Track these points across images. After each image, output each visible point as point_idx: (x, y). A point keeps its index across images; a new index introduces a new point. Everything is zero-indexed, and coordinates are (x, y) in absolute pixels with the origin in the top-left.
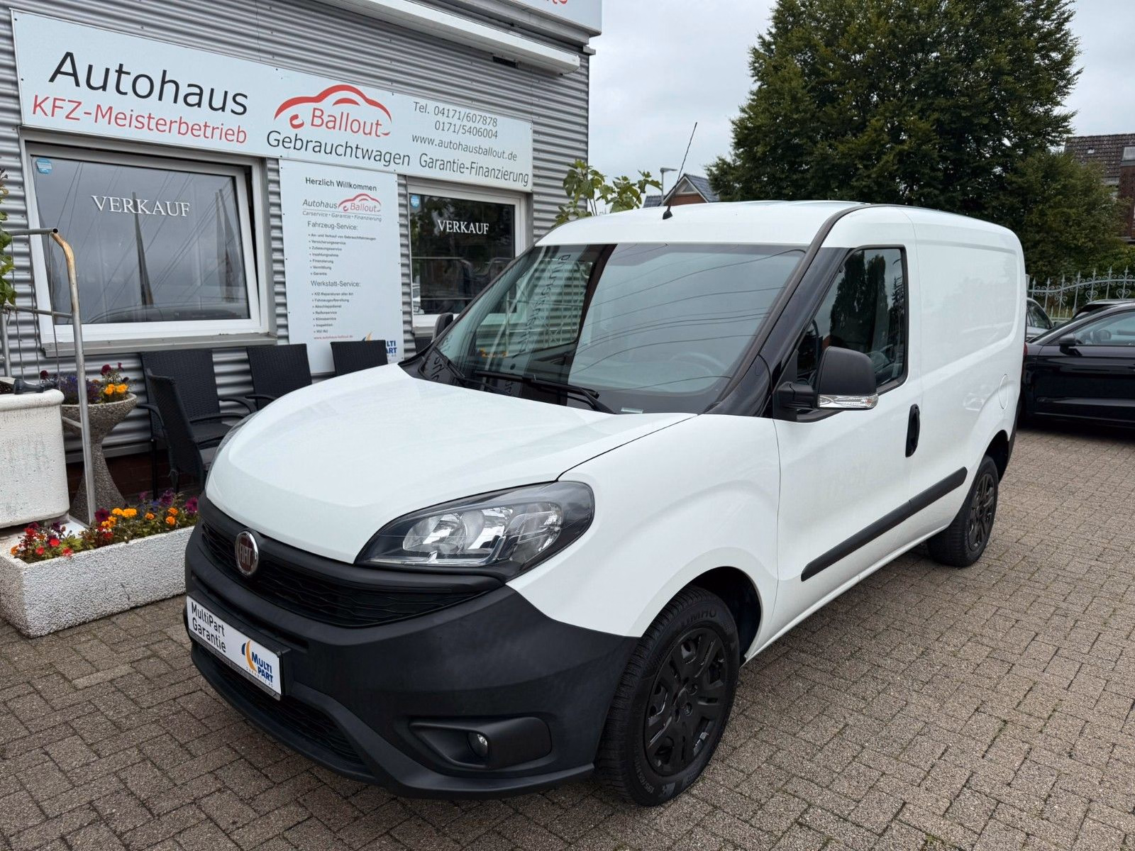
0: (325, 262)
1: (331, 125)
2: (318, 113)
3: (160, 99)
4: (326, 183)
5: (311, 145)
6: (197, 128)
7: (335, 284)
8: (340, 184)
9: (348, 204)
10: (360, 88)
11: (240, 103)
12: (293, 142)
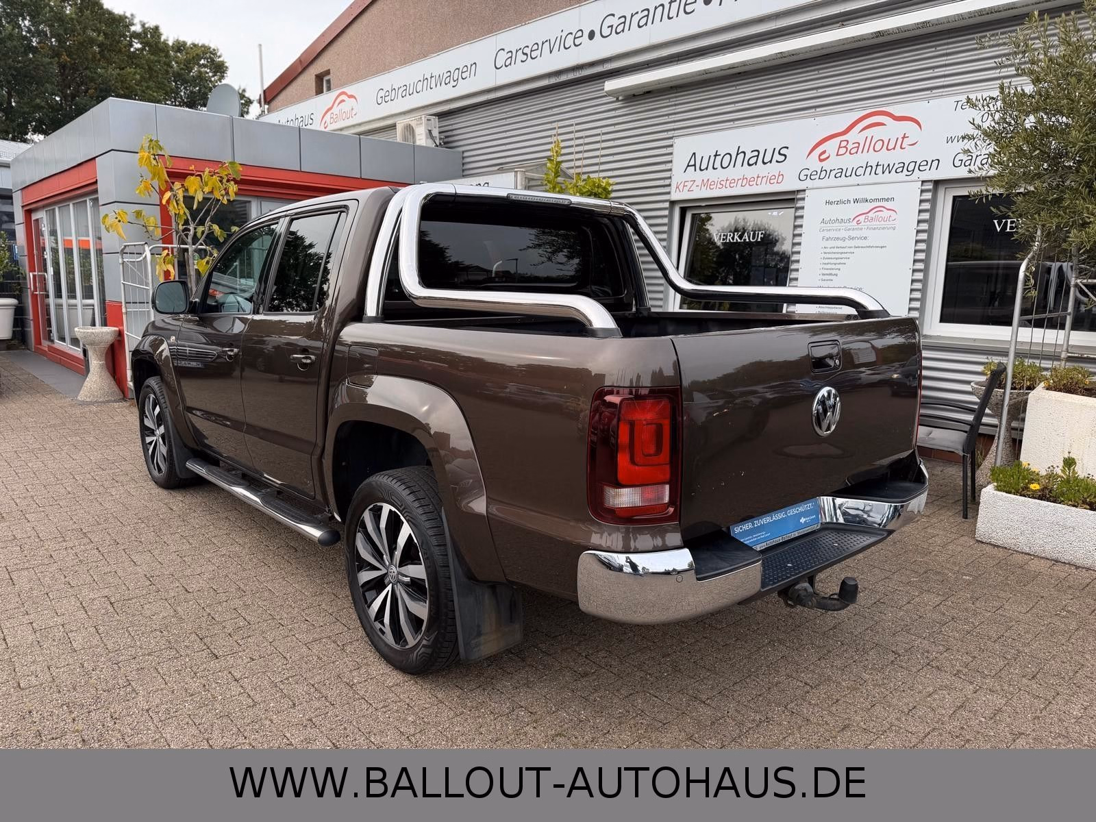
0: (832, 270)
1: (852, 152)
2: (844, 144)
3: (734, 166)
4: (844, 202)
5: (833, 173)
6: (752, 179)
8: (856, 201)
9: (862, 218)
10: (890, 109)
11: (782, 154)
12: (818, 174)
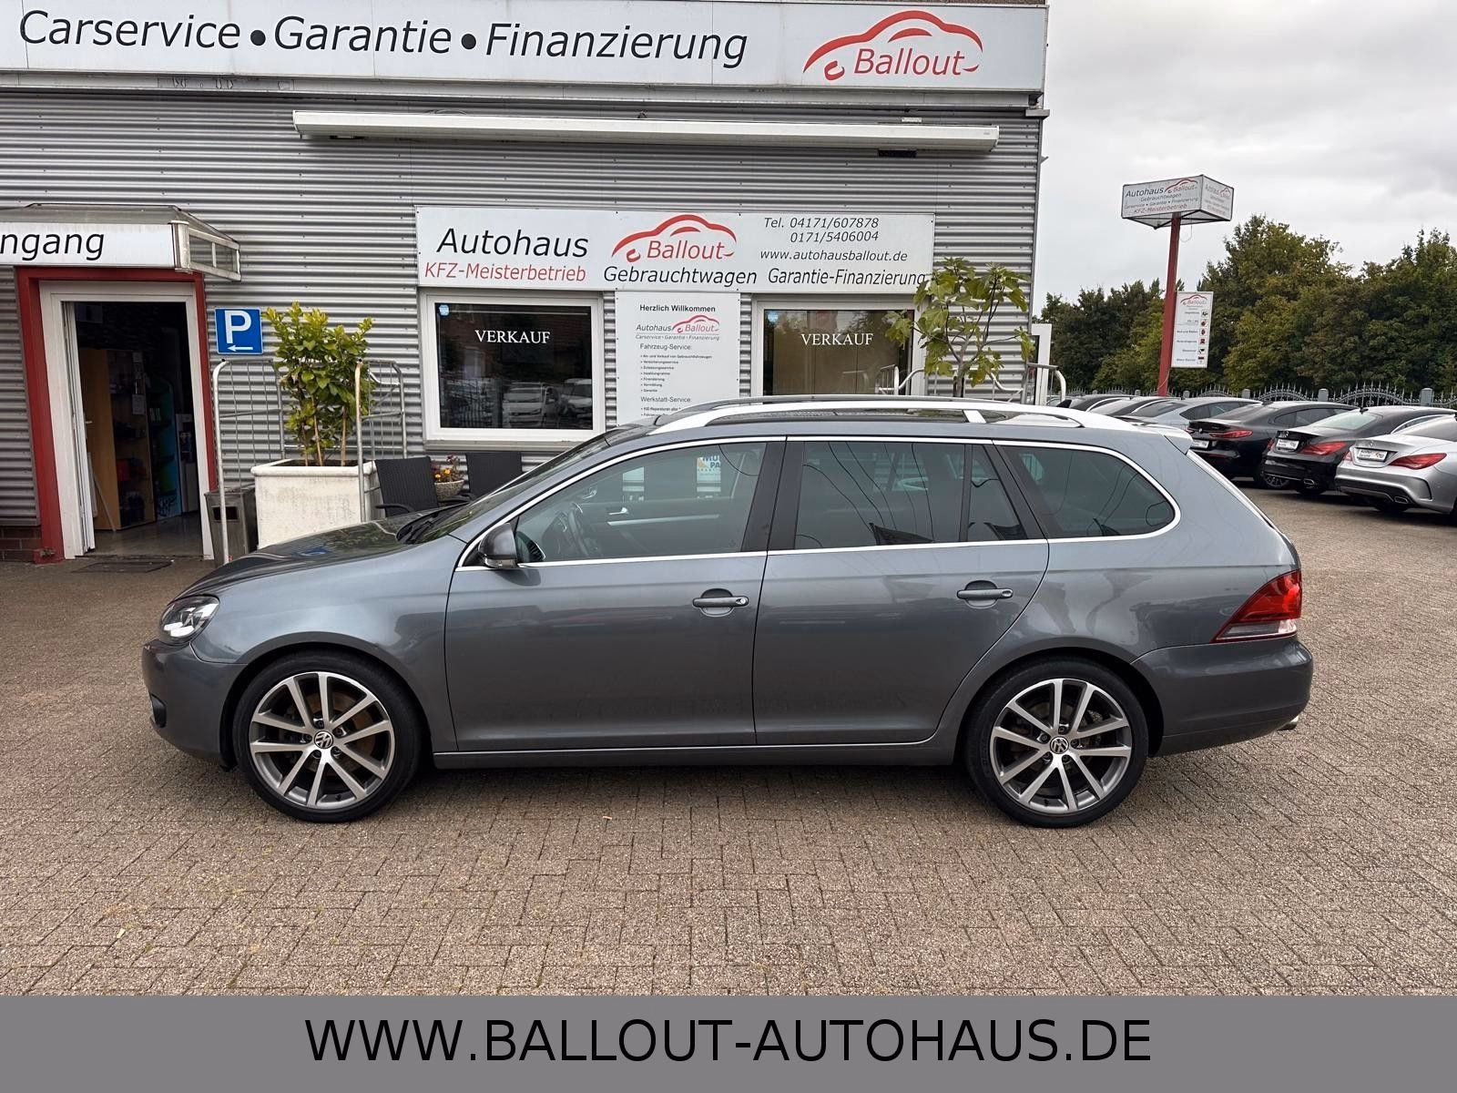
0: (656, 379)
1: (666, 254)
2: (655, 245)
3: (515, 253)
4: (661, 309)
5: (646, 276)
6: (543, 272)
7: (664, 400)
8: (675, 308)
9: (683, 326)
10: (701, 215)
11: (581, 247)
12: (629, 274)
